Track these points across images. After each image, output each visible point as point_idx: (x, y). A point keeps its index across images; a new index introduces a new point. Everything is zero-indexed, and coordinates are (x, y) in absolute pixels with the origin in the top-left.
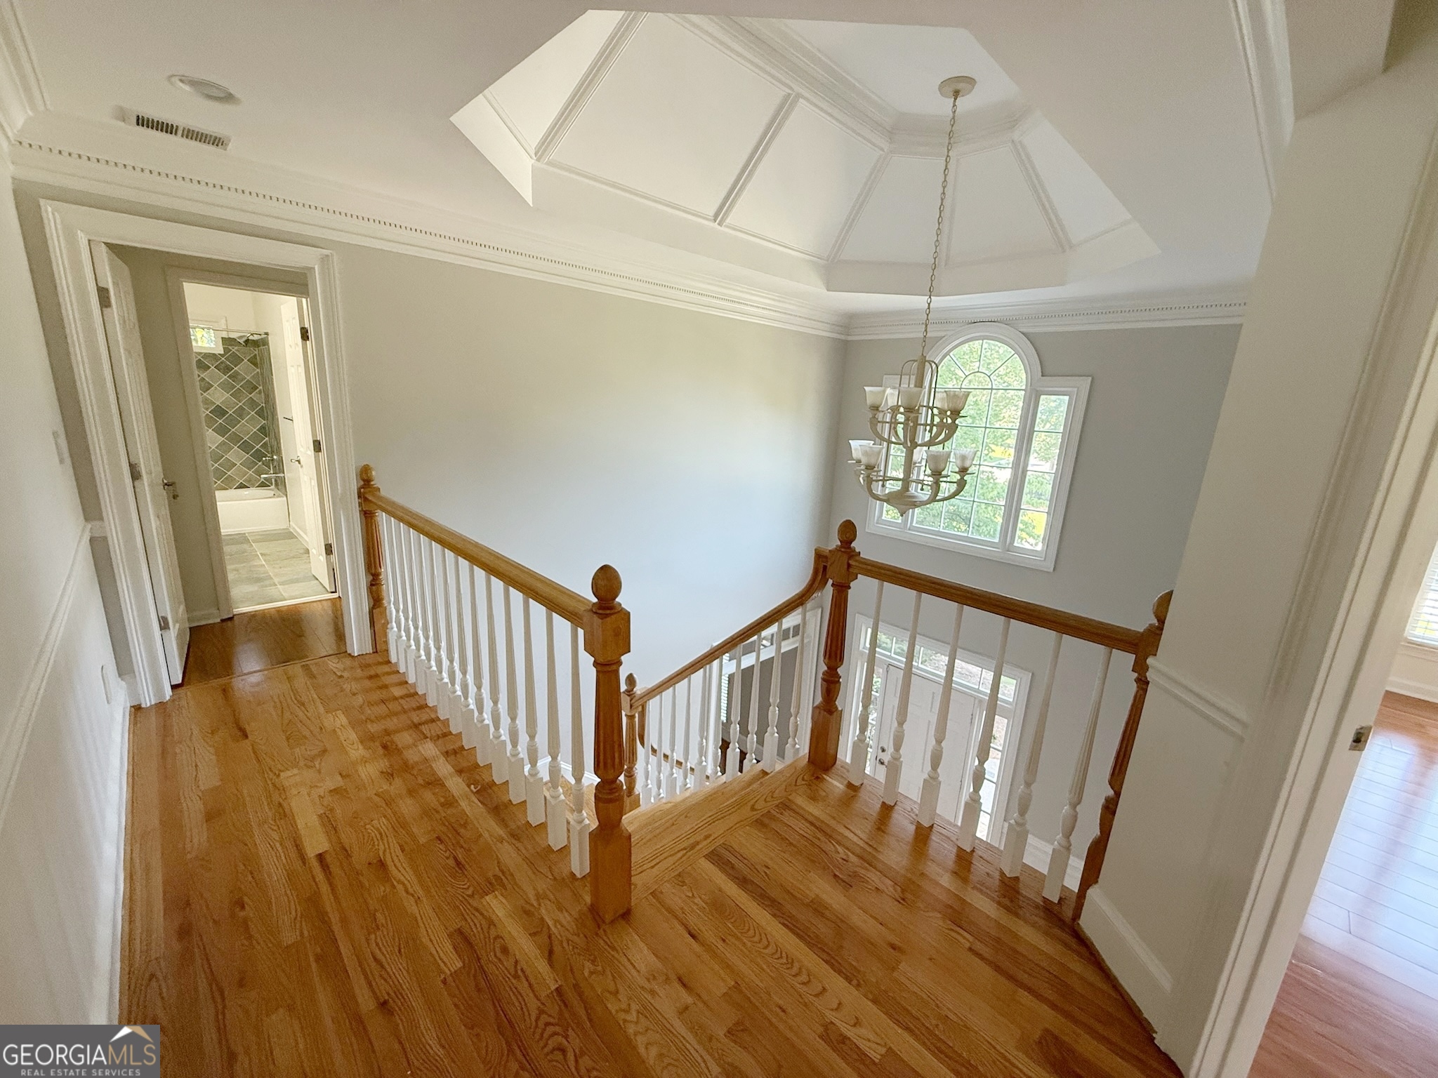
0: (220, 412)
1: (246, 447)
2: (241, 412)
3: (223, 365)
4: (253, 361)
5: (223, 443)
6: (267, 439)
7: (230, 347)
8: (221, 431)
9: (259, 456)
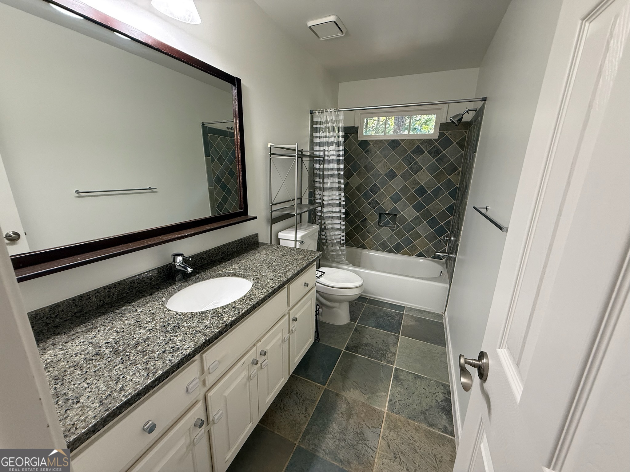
0: (421, 191)
1: (433, 223)
2: (437, 192)
3: (435, 149)
4: (461, 145)
5: (417, 218)
6: (452, 217)
7: (445, 132)
8: (418, 207)
9: (441, 232)
